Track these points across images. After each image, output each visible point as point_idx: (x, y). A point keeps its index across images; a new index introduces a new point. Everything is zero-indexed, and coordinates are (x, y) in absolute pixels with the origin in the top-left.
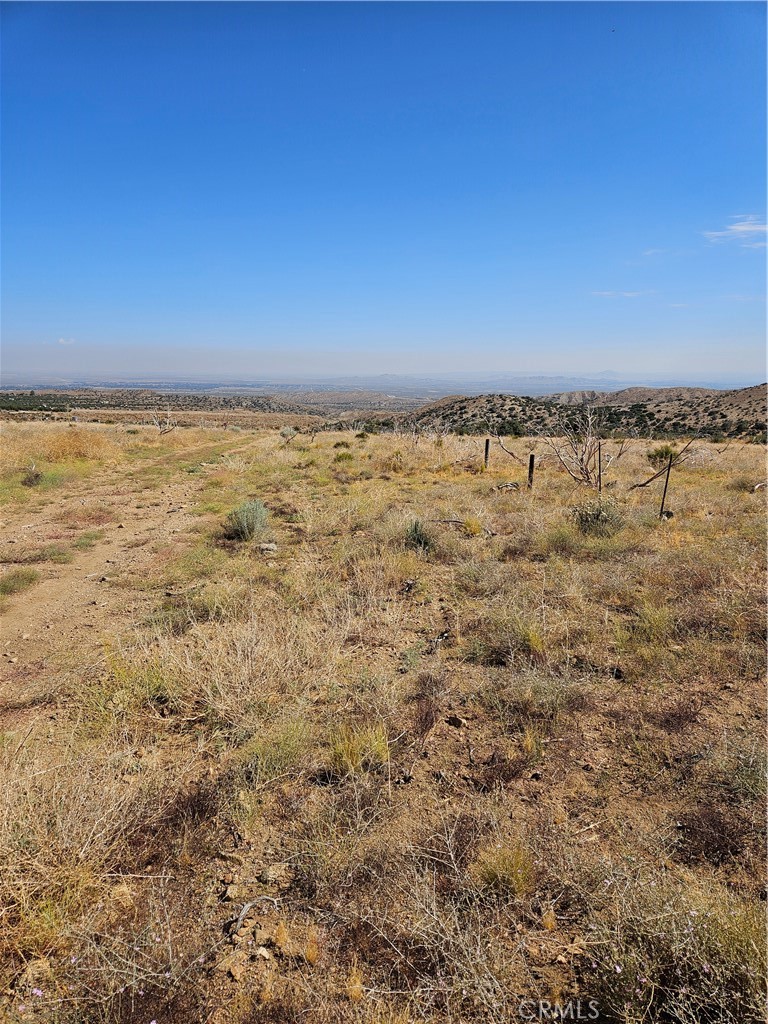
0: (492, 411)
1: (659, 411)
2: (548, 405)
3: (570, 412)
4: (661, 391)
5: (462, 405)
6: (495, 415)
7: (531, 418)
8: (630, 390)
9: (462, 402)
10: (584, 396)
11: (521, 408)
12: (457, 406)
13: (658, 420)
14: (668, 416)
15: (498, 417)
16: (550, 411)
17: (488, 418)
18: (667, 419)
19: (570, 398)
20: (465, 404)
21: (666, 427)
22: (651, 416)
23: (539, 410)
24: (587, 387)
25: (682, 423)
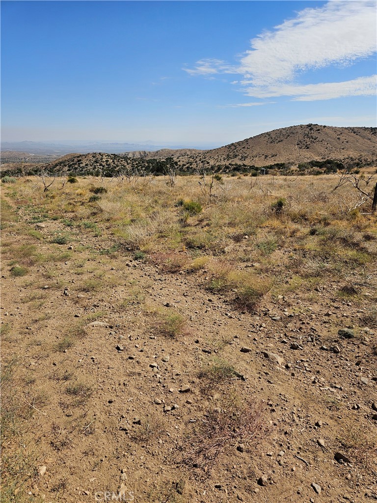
0: (96, 162)
1: (179, 161)
2: (126, 158)
3: (137, 162)
4: (177, 151)
5: (79, 159)
6: (98, 164)
7: (117, 166)
8: (162, 150)
9: (78, 157)
10: (140, 154)
11: (112, 161)
12: (76, 160)
13: (180, 166)
14: (184, 163)
15: (100, 165)
16: (127, 162)
17: (95, 166)
18: (184, 165)
19: (134, 155)
20: (80, 158)
21: (184, 169)
22: (176, 163)
23: (121, 161)
24: (142, 149)
25: (191, 167)
